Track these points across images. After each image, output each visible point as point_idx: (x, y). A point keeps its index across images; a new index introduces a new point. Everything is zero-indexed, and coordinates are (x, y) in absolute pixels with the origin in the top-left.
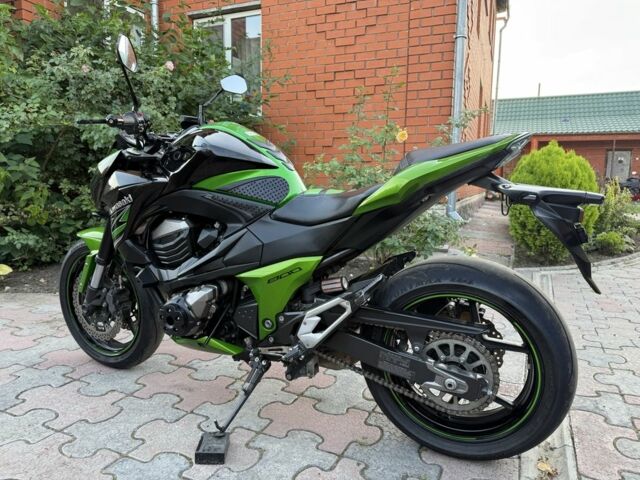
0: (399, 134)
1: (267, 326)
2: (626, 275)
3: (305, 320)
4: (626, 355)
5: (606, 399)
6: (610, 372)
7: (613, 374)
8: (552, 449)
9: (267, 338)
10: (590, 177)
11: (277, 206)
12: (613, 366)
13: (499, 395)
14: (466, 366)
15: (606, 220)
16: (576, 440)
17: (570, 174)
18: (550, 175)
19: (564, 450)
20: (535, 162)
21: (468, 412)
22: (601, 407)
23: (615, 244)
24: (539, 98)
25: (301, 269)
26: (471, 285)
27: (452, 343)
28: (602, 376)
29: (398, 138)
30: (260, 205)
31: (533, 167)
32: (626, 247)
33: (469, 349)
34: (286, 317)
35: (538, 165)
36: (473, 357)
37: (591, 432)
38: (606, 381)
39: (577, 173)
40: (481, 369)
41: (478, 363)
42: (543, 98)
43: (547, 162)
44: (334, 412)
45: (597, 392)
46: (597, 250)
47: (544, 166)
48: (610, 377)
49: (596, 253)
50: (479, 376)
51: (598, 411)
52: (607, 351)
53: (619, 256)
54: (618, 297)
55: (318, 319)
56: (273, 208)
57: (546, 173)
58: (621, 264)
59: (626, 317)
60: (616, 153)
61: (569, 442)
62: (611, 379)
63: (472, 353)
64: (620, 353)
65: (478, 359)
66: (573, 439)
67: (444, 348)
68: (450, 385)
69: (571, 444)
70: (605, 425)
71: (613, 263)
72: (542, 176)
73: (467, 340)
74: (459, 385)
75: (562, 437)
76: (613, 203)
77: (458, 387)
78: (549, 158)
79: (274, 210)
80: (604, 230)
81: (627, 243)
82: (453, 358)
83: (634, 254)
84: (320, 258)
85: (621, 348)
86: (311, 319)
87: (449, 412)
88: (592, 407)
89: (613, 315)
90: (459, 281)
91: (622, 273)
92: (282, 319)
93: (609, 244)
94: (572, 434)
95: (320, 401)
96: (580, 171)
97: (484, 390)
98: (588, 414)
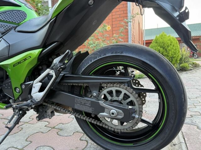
0: (107, 27)
1: (17, 91)
2: (192, 76)
3: (34, 85)
4: (199, 100)
5: (195, 118)
6: (195, 107)
7: (196, 107)
8: (174, 145)
9: (18, 98)
10: (177, 43)
11: (18, 25)
12: (195, 104)
13: (143, 118)
14: (123, 102)
15: (182, 60)
16: (186, 139)
17: (170, 42)
18: (163, 42)
19: (181, 145)
20: (157, 39)
21: (126, 129)
22: (194, 122)
23: (186, 67)
24: (158, 28)
25: (31, 57)
26: (122, 54)
27: (114, 89)
28: (191, 109)
29: (107, 29)
30: (9, 25)
31: (157, 41)
32: (190, 68)
33: (124, 91)
34: (25, 85)
35: (158, 40)
36: (126, 97)
37: (193, 135)
38: (194, 110)
39: (172, 41)
40: (131, 103)
41: (129, 100)
42: (159, 28)
43: (162, 38)
44: (66, 135)
45: (191, 115)
46: (181, 70)
47: (161, 40)
48: (194, 109)
49: (180, 71)
50: (130, 107)
51: (193, 124)
52: (191, 99)
53: (188, 71)
54: (190, 82)
55: (41, 84)
56: (16, 26)
57: (161, 42)
58: (189, 73)
59: (195, 87)
60: (183, 44)
61: (182, 140)
62: (195, 110)
63: (125, 94)
64: (197, 99)
65: (129, 97)
66: (184, 138)
67: (110, 93)
68: (113, 114)
69: (184, 142)
70: (198, 130)
71: (186, 73)
72: (160, 43)
73: (122, 86)
74: (118, 114)
75: (179, 139)
76: (184, 54)
77: (118, 115)
78: (162, 37)
79: (17, 27)
80: (182, 63)
81: (190, 67)
82: (115, 98)
83: (193, 70)
84: (41, 50)
85: (196, 98)
86: (37, 84)
87: (116, 130)
88: (190, 122)
89: (190, 87)
90: (116, 53)
91: (190, 76)
92: (23, 87)
93: (184, 67)
94: (183, 136)
95: (61, 130)
96: (173, 41)
97: (133, 115)
98: (189, 125)
